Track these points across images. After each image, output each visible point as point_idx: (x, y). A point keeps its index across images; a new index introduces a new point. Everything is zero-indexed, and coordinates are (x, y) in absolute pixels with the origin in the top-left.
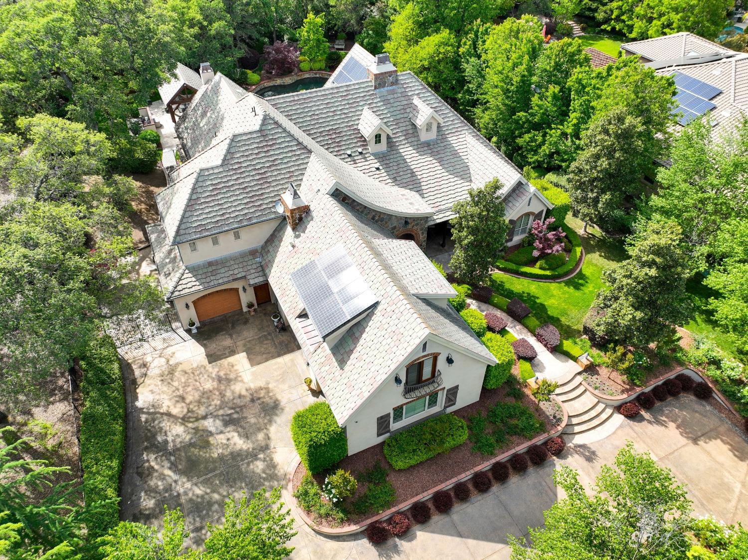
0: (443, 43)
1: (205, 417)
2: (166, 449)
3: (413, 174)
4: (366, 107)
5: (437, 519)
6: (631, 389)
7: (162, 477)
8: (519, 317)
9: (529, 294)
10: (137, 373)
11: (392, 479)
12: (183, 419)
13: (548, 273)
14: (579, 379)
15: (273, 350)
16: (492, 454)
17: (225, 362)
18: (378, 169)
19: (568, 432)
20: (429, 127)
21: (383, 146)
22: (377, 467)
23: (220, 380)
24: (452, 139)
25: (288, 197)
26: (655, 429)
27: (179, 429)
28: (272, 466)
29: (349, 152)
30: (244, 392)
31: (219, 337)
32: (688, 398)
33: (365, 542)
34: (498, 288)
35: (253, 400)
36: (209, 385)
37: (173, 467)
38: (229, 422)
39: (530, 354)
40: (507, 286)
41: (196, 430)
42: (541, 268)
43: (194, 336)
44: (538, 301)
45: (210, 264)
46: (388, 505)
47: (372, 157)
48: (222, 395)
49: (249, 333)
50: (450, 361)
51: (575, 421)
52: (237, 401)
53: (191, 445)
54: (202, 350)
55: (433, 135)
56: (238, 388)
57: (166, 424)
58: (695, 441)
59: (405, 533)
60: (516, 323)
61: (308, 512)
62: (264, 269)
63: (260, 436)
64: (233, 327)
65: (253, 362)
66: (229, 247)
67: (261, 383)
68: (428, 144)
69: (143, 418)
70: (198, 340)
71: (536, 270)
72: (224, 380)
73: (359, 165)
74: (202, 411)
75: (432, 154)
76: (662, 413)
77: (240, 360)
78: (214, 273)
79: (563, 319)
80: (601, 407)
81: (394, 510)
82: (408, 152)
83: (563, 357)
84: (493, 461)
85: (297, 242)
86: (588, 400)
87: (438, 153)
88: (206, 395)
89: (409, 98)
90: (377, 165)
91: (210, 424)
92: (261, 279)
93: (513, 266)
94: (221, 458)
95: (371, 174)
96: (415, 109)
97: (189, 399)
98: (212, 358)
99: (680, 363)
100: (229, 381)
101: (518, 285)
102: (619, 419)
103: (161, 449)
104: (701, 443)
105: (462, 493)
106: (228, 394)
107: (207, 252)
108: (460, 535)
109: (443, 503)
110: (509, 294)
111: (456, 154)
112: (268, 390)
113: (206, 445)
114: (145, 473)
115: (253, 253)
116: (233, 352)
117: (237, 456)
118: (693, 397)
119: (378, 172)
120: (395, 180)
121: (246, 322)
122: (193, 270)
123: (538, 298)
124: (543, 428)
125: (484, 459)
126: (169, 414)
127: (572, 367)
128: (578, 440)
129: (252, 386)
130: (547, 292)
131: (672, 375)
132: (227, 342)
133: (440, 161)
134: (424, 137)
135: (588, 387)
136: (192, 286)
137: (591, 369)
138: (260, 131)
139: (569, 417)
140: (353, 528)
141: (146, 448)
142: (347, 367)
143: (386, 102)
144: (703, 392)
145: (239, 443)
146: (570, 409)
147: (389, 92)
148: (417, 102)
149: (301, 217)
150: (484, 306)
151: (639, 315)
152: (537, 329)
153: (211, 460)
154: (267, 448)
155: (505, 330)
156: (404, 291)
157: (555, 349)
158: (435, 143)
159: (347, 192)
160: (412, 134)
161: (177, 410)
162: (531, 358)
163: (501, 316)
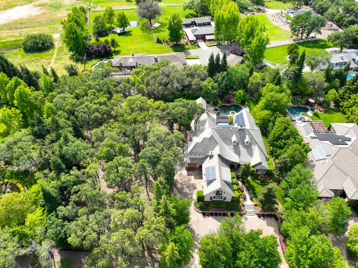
0: (267, 115)
1: (184, 185)
3: (240, 152)
4: (235, 135)
5: (214, 216)
6: (262, 212)
7: (175, 192)
8: (248, 189)
9: (254, 186)
10: (175, 173)
11: (209, 207)
12: (181, 184)
13: (260, 183)
14: (253, 206)
15: (199, 177)
17: (190, 176)
19: (245, 214)
20: (247, 142)
21: (235, 144)
22: (208, 205)
23: (188, 179)
24: (252, 146)
25: (210, 152)
26: (263, 221)
27: (179, 185)
28: (192, 197)
29: (228, 143)
31: (190, 171)
32: (273, 219)
33: (202, 214)
34: (248, 182)
35: (192, 185)
36: (186, 180)
37: (177, 191)
38: (188, 187)
39: (245, 198)
40: (250, 183)
41: (182, 186)
43: (186, 169)
44: (255, 188)
45: (193, 158)
46: (207, 211)
47: (232, 145)
48: (188, 182)
49: (196, 173)
50: (224, 193)
51: (247, 213)
52: (190, 184)
53: (181, 188)
54: (187, 173)
55: (248, 144)
56: (191, 182)
57: (178, 184)
58: (268, 226)
59: (208, 216)
60: (247, 191)
61: (195, 206)
62: (202, 163)
63: (192, 192)
65: (195, 179)
66: (197, 156)
67: (195, 183)
68: (246, 146)
69: (175, 181)
70: (187, 171)
71: (258, 182)
72: (189, 180)
73: (229, 146)
74: (184, 184)
75: (246, 148)
76: (265, 219)
77: (193, 177)
79: (257, 194)
80: (254, 212)
82: (241, 147)
83: (252, 201)
85: (209, 161)
86: (252, 210)
87: (248, 148)
88: (185, 181)
89: (245, 135)
91: (184, 186)
93: (253, 179)
94: (185, 193)
95: (230, 149)
96: (246, 137)
97: (182, 181)
98: (188, 175)
99: (276, 212)
100: (190, 180)
101: (253, 183)
102: (256, 216)
103: (176, 187)
104: (269, 227)
105: (220, 215)
107: (193, 156)
108: (217, 220)
109: (216, 215)
110: (250, 184)
111: (252, 150)
112: (195, 185)
113: (183, 190)
114: (173, 190)
115: (201, 159)
116: (192, 175)
117: (187, 193)
118: (274, 219)
119: (232, 149)
120: (235, 152)
121: (196, 170)
122: (190, 158)
124: (240, 211)
125: (226, 211)
126: (178, 182)
127: (253, 204)
128: (246, 216)
129: (193, 183)
130: (258, 188)
131: (272, 213)
132: (192, 173)
133: (247, 151)
134: (246, 144)
135: (253, 208)
136: (189, 161)
137: (256, 205)
138: (210, 138)
139: (246, 211)
140: (201, 211)
141: (174, 186)
142: (208, 187)
143: (240, 134)
144: (277, 219)
145: (188, 192)
146: (248, 210)
147: (241, 132)
148: (247, 136)
149: (211, 157)
150: (243, 185)
151: (263, 198)
152: (250, 194)
153: (183, 192)
154: (192, 194)
155: (243, 191)
156: (221, 179)
157: (251, 199)
158: (248, 146)
159: (221, 155)
160: (243, 143)
161: (180, 182)
162: (245, 199)
163: (245, 189)
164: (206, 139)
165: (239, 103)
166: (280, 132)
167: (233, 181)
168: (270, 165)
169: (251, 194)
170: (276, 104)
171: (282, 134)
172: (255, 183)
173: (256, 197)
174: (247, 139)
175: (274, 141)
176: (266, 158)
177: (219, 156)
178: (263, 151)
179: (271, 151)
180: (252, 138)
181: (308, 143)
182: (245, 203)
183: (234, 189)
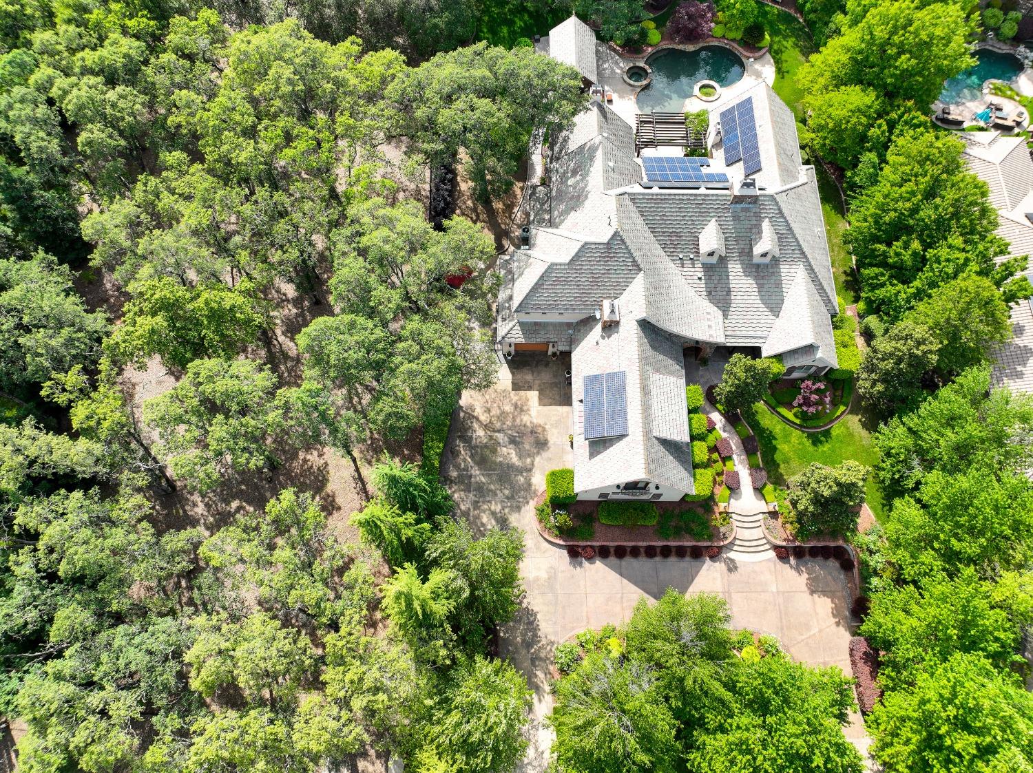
1: (499, 431)
2: (470, 443)
3: (729, 292)
4: (714, 220)
5: (613, 560)
6: (793, 541)
7: (465, 460)
8: (749, 448)
9: (771, 432)
11: (596, 527)
12: (486, 426)
13: (798, 421)
14: (761, 517)
15: (557, 397)
16: (667, 539)
17: (522, 393)
18: (700, 279)
19: (729, 547)
20: (764, 255)
21: (714, 260)
22: (590, 515)
23: (516, 406)
24: (784, 268)
25: (606, 304)
26: (793, 573)
27: (481, 433)
28: (530, 485)
29: (681, 256)
30: (528, 424)
31: (525, 370)
32: (833, 564)
33: (565, 552)
35: (532, 432)
36: (508, 408)
37: (472, 456)
38: (513, 441)
39: (734, 486)
40: (759, 417)
41: (491, 437)
42: (795, 415)
43: (508, 362)
44: (774, 442)
45: (536, 324)
46: (587, 539)
47: (700, 265)
48: (514, 419)
49: (546, 376)
50: (657, 487)
51: (737, 542)
52: (523, 428)
53: (486, 447)
54: (510, 376)
55: (767, 261)
56: (526, 419)
57: (476, 425)
58: (812, 592)
59: (590, 559)
60: (744, 453)
61: (541, 521)
62: (573, 342)
63: (529, 460)
64: (537, 366)
65: (542, 402)
66: (553, 318)
67: (541, 422)
68: (758, 266)
69: (462, 414)
70: (510, 367)
71: (789, 415)
72: (520, 408)
73: (685, 269)
74: (498, 425)
75: (756, 278)
76: (805, 565)
77: (533, 396)
79: (782, 467)
80: (764, 541)
81: (589, 543)
82: (735, 270)
83: (760, 496)
84: (665, 544)
85: (601, 341)
86: (757, 533)
87: (763, 278)
88: (503, 415)
89: (760, 220)
90: (700, 275)
91: (500, 437)
92: (567, 348)
94: (501, 464)
95: (691, 282)
96: (760, 232)
97: (493, 413)
98: (516, 387)
99: (846, 540)
100: (522, 410)
101: (768, 421)
102: (772, 554)
103: (467, 440)
104: (816, 596)
105: (635, 552)
106: (518, 421)
107: (536, 317)
108: (621, 574)
109: (620, 553)
110: (755, 425)
111: (779, 285)
112: (544, 429)
113: (494, 451)
114: (456, 454)
115: (569, 325)
116: (530, 388)
117: (511, 467)
118: (837, 564)
119: (698, 281)
120: (709, 293)
121: (547, 365)
122: (521, 324)
123: (776, 439)
124: (711, 538)
125: (659, 540)
126: (477, 419)
127: (762, 506)
128: (732, 555)
129: (535, 421)
130: (787, 437)
131: (833, 544)
132: (529, 377)
133: (760, 286)
134: (756, 260)
135: (763, 526)
136: (518, 337)
137: (774, 514)
138: (608, 243)
139: (735, 538)
140: (561, 542)
141: (459, 437)
142: (593, 460)
143: (736, 218)
144: (847, 565)
145: (515, 459)
146: (742, 534)
147: (743, 210)
148: (766, 226)
149: (611, 327)
150: (729, 427)
151: (811, 508)
152: (754, 468)
153: (495, 463)
154: (530, 470)
155: (730, 458)
156: (647, 433)
157: (759, 490)
158: (766, 266)
159: (653, 321)
160: (747, 253)
161: (484, 418)
162: (734, 489)
163: (734, 443)
164: (593, 246)
165: (734, 40)
166: (908, 205)
167: (694, 425)
168: (845, 346)
169: (761, 469)
170: (914, 62)
171: (915, 211)
172: (776, 418)
173: (779, 481)
174: (766, 243)
175: (876, 239)
176: (833, 316)
177: (645, 325)
178: (822, 288)
179: (852, 270)
180: (786, 236)
181: (1026, 258)
182: (735, 506)
183: (697, 460)
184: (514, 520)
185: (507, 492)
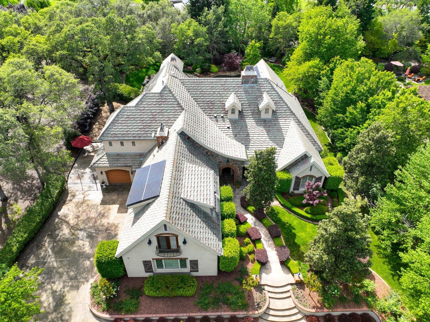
0: (313, 66)
1: (81, 230)
2: (55, 239)
3: (248, 135)
4: (233, 93)
6: (321, 308)
7: (46, 251)
8: (274, 235)
9: (290, 225)
10: (69, 198)
11: (142, 299)
12: (72, 227)
13: (309, 216)
14: (289, 288)
16: (206, 310)
17: (107, 206)
18: (229, 128)
19: (264, 317)
20: (267, 110)
21: (236, 116)
22: (139, 289)
23: (100, 213)
24: (282, 122)
29: (215, 115)
30: (106, 224)
31: (113, 194)
34: (273, 214)
35: (107, 229)
36: (93, 215)
37: (53, 249)
38: (90, 236)
39: (263, 260)
40: (280, 216)
41: (74, 234)
42: (306, 212)
43: (103, 189)
44: (293, 231)
45: (118, 155)
47: (228, 121)
48: (95, 222)
50: (185, 242)
51: (271, 312)
52: (100, 228)
53: (67, 240)
54: (102, 197)
55: (269, 116)
56: (105, 221)
57: (64, 227)
60: (271, 239)
61: (93, 297)
62: (141, 164)
64: (122, 191)
65: (119, 211)
66: (128, 149)
67: (116, 223)
68: (265, 121)
69: (57, 220)
70: (103, 192)
71: (302, 212)
73: (219, 123)
74: (82, 226)
75: (264, 127)
77: (115, 207)
78: (117, 160)
79: (302, 248)
80: (295, 311)
81: (133, 316)
82: (250, 122)
83: (287, 270)
84: (204, 314)
85: (156, 154)
86: (289, 303)
87: (269, 127)
88: (89, 219)
89: (262, 93)
90: (228, 126)
91: (81, 234)
93: (289, 205)
94: (75, 252)
95: (223, 130)
96: (262, 99)
97: (81, 218)
98: (104, 202)
99: (369, 306)
100: (103, 216)
101: (287, 217)
103: (53, 237)
106: (99, 222)
107: (117, 148)
110: (278, 221)
111: (280, 130)
112: (116, 227)
113: (72, 243)
114: (39, 247)
115: (141, 155)
116: (114, 203)
119: (228, 129)
120: (236, 136)
122: (109, 155)
123: (294, 229)
124: (245, 307)
125: (199, 311)
126: (67, 223)
127: (290, 279)
129: (111, 222)
130: (303, 229)
131: (359, 311)
132: (115, 197)
133: (268, 132)
134: (263, 116)
135: (293, 296)
136: (105, 163)
137: (300, 284)
138: (160, 93)
139: (268, 308)
140: (107, 316)
141: (48, 235)
143: (246, 92)
145: (87, 248)
146: (276, 304)
147: (250, 87)
148: (265, 95)
149: (161, 142)
150: (258, 223)
151: (325, 257)
152: (279, 248)
153: (70, 252)
155: (259, 240)
156: (174, 195)
157: (284, 263)
158: (270, 121)
159: (190, 134)
160: (256, 113)
161: (72, 222)
162: (264, 264)
163: (263, 233)
164: (151, 95)
167: (225, 209)
168: (331, 164)
169: (284, 247)
172: (293, 216)
173: (300, 257)
174: (266, 100)
175: (335, 112)
176: (320, 152)
178: (309, 134)
179: (329, 144)
180: (279, 101)
182: (266, 279)
183: (227, 230)
184: (71, 297)
185: (72, 274)
